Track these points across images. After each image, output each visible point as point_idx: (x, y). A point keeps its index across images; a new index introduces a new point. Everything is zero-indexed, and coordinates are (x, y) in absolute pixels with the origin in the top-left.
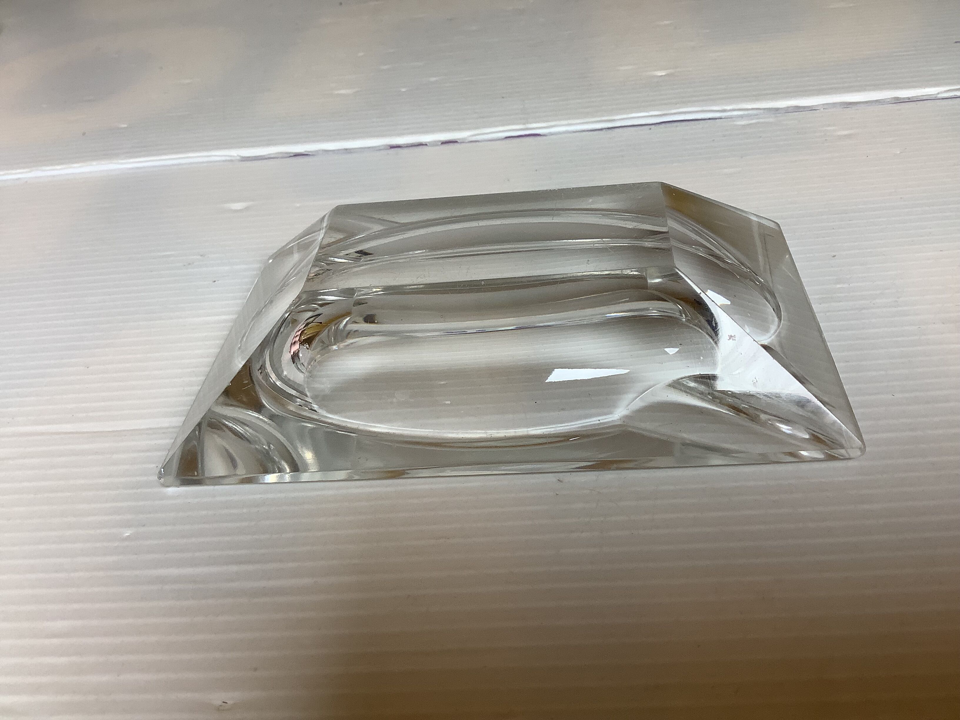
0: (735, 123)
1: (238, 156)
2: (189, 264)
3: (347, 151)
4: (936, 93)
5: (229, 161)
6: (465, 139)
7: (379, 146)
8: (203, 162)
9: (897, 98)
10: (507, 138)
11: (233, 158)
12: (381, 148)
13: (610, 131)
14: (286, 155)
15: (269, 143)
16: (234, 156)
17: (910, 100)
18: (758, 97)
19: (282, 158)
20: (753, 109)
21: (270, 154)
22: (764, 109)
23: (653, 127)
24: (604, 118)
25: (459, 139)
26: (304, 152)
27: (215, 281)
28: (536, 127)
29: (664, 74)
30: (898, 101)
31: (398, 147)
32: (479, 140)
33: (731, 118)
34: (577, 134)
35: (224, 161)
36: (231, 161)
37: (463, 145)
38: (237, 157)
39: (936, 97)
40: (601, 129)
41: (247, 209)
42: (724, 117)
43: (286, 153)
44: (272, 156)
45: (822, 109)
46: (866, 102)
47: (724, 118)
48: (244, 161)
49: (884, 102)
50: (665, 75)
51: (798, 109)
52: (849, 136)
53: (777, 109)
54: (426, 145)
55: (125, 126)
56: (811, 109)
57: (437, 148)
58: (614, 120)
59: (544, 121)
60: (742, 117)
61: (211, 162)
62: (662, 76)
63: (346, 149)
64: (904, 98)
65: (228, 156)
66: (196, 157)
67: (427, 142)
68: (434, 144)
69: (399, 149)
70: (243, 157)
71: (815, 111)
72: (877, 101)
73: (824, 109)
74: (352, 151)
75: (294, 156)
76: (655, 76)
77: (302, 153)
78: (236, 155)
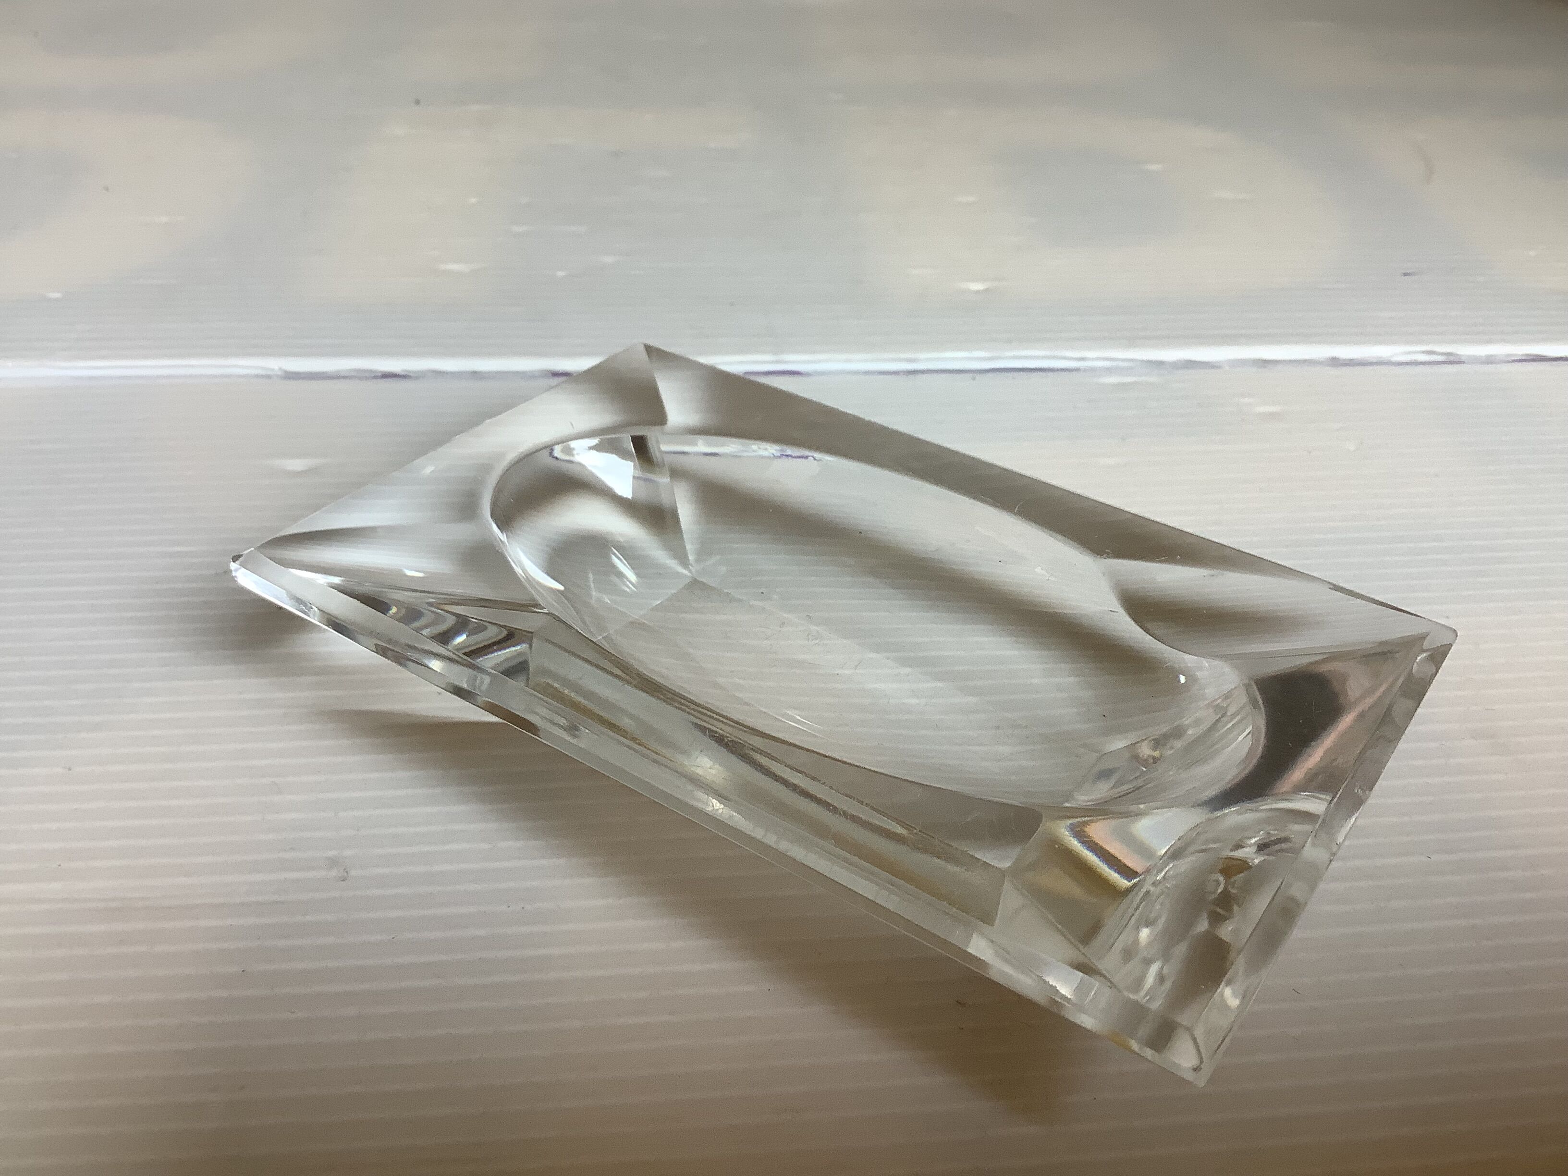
0: (1100, 380)
1: (280, 369)
3: (477, 375)
4: (1389, 355)
5: (262, 376)
7: (532, 372)
8: (215, 377)
11: (269, 373)
12: (536, 374)
13: (912, 377)
14: (368, 375)
15: (336, 351)
16: (273, 370)
17: (1352, 363)
18: (1133, 341)
19: (361, 378)
20: (1126, 360)
21: (339, 371)
22: (1143, 361)
23: (977, 375)
24: (902, 356)
26: (400, 372)
28: (797, 359)
29: (981, 288)
30: (1336, 363)
33: (1094, 371)
36: (268, 377)
38: (278, 371)
39: (1389, 361)
40: (897, 373)
41: (315, 471)
42: (1081, 369)
43: (366, 371)
44: (342, 375)
46: (1291, 362)
47: (1084, 371)
48: (289, 378)
49: (1316, 363)
50: (983, 291)
53: (1159, 363)
55: (57, 295)
56: (1209, 366)
58: (917, 360)
59: (806, 352)
60: (1107, 370)
62: (979, 291)
63: (474, 372)
64: (1345, 360)
65: (262, 368)
66: (200, 366)
70: (286, 372)
71: (1215, 370)
72: (1306, 361)
74: (484, 375)
75: (382, 377)
76: (968, 291)
77: (397, 374)
78: (277, 368)
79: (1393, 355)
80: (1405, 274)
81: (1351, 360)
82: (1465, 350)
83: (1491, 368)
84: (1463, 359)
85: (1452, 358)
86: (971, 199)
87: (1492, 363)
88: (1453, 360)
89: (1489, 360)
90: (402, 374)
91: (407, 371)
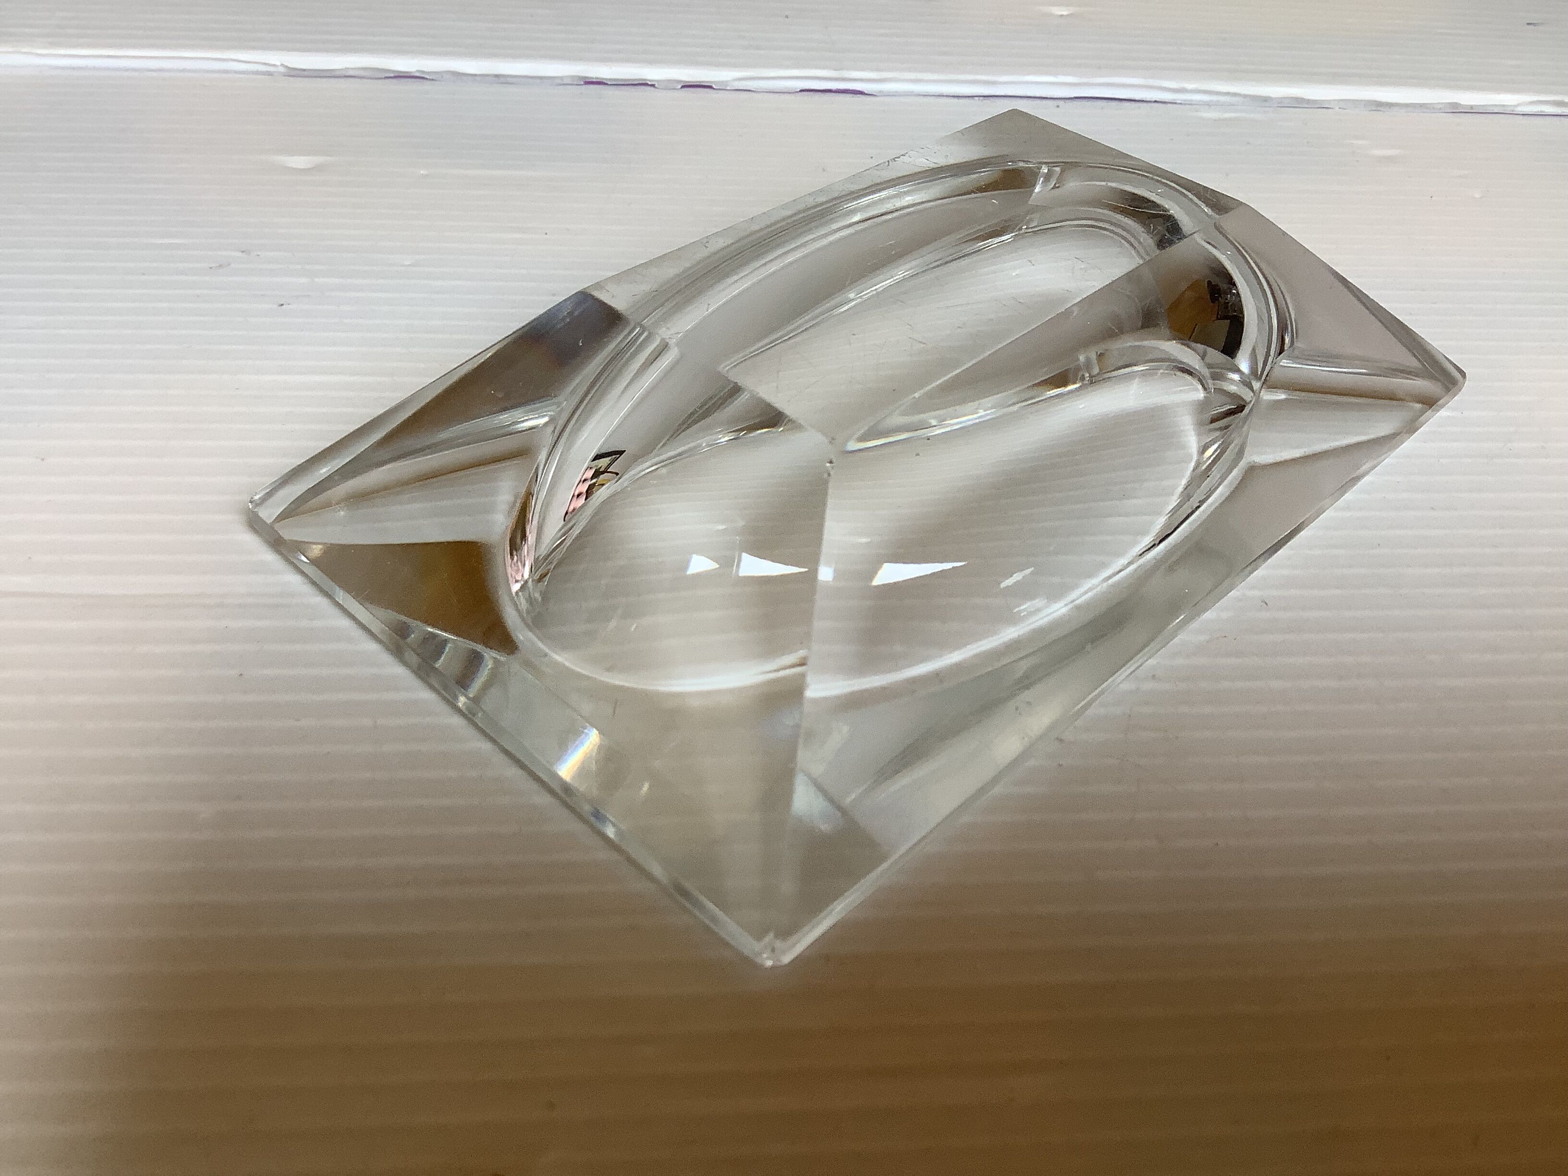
0: (1199, 114)
1: (281, 65)
2: (220, 266)
3: (499, 78)
4: (1516, 103)
5: (265, 73)
6: (725, 83)
7: (561, 78)
9: (1455, 105)
10: (803, 90)
11: (272, 69)
12: (565, 81)
13: (987, 101)
14: (381, 75)
15: (347, 48)
16: (274, 65)
17: (1471, 111)
18: (1235, 73)
19: (372, 78)
20: (1228, 94)
21: (347, 69)
22: (1245, 96)
23: (1061, 103)
25: (715, 83)
26: (414, 72)
27: (282, 305)
28: (859, 78)
29: (1065, 13)
30: (1456, 109)
31: (600, 83)
32: (751, 88)
33: (1194, 105)
34: (932, 99)
35: (257, 73)
36: (270, 74)
37: (721, 94)
38: (281, 67)
39: (1513, 111)
41: (318, 169)
42: (1179, 102)
43: (380, 70)
44: (351, 73)
45: (1337, 108)
46: (1407, 105)
47: (1182, 104)
48: (293, 76)
49: (1434, 108)
50: (1068, 15)
51: (1299, 103)
52: (1390, 159)
53: (1266, 99)
54: (653, 86)
56: (1321, 105)
57: (671, 94)
58: (994, 83)
59: (872, 70)
60: (1208, 104)
61: (226, 72)
62: (1062, 16)
63: (497, 76)
64: (1465, 107)
65: (263, 63)
67: (655, 81)
68: (669, 85)
69: (601, 87)
70: (293, 69)
71: (1325, 110)
72: (1421, 106)
73: (1340, 108)
74: (510, 80)
75: (395, 77)
76: (1052, 15)
77: (412, 74)
78: (278, 63)
79: (1518, 105)
80: (1528, 24)
81: (1472, 107)
90: (418, 74)
91: (423, 72)
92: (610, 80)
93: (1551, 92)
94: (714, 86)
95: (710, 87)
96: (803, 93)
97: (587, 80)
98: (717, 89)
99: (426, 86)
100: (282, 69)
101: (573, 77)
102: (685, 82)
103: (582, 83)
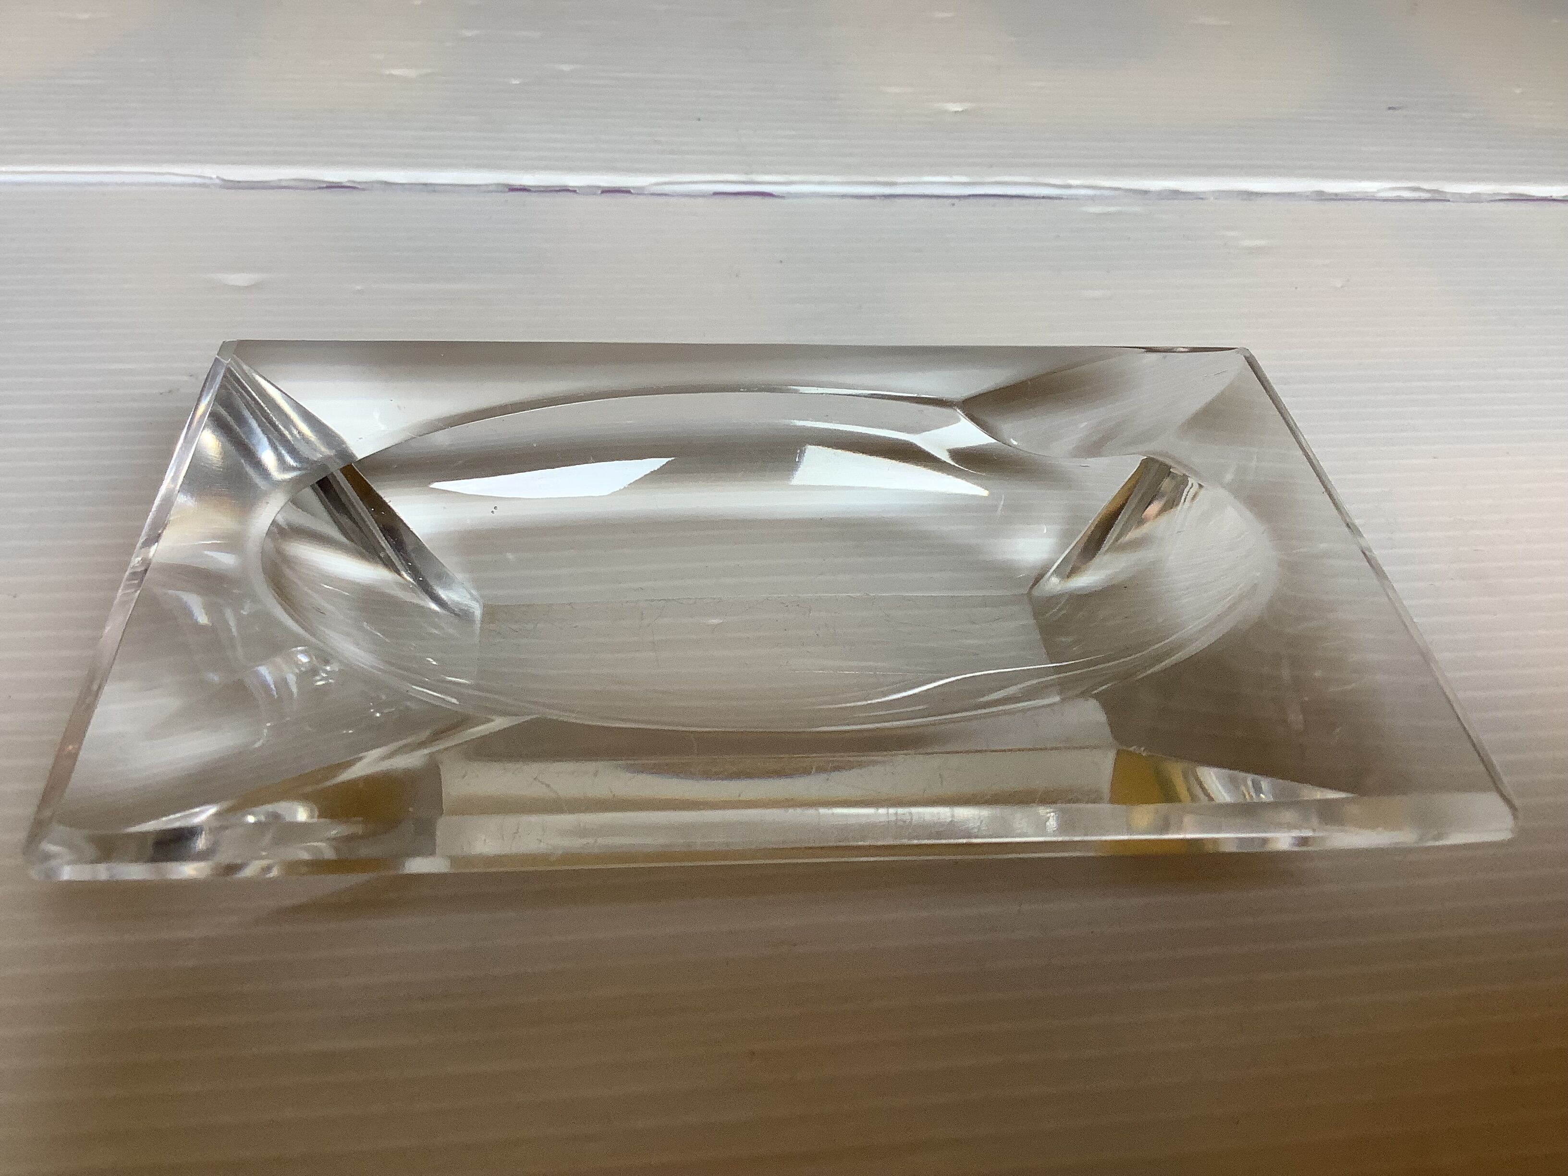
0: (1084, 209)
1: (218, 177)
3: (428, 187)
4: (1374, 190)
5: (200, 185)
6: (642, 188)
7: (487, 186)
8: (148, 184)
10: (716, 194)
11: (207, 181)
12: (491, 188)
13: (888, 201)
14: (310, 185)
15: (282, 160)
16: (211, 178)
17: (1335, 198)
18: (1116, 168)
19: (302, 188)
20: (1110, 188)
21: (279, 180)
22: (1130, 190)
23: (956, 201)
24: (879, 179)
25: (634, 188)
26: (347, 183)
28: (768, 181)
29: (959, 109)
30: (1321, 197)
31: (524, 189)
32: (667, 192)
33: (1077, 199)
34: (837, 200)
35: (194, 185)
36: (205, 186)
37: (641, 199)
39: (1375, 197)
40: (872, 197)
42: (1066, 197)
43: (312, 181)
44: (284, 184)
45: (1212, 199)
46: (1276, 194)
47: (1067, 199)
48: (229, 188)
49: (1301, 196)
50: (962, 111)
51: (1176, 194)
52: (1259, 250)
53: (1146, 192)
54: (575, 191)
56: (1196, 196)
57: (592, 199)
59: (778, 173)
60: (1093, 198)
62: (956, 112)
63: (425, 184)
64: (1330, 194)
65: (199, 177)
66: (134, 173)
67: (576, 187)
68: (590, 191)
69: (527, 193)
70: (224, 181)
71: (1200, 200)
73: (1214, 199)
74: (437, 188)
75: (327, 187)
76: (946, 112)
77: (343, 185)
78: (214, 176)
79: (1378, 191)
80: (1390, 108)
81: (1336, 195)
82: (1451, 188)
83: (1475, 206)
84: (1448, 197)
85: (1437, 196)
86: (949, 15)
87: (1479, 201)
88: (1439, 198)
89: (1475, 198)
90: (349, 185)
91: (354, 182)
92: (535, 187)
93: (1409, 179)
94: (632, 191)
95: (628, 192)
96: (716, 197)
97: (511, 188)
98: (635, 194)
99: (356, 196)
100: (217, 181)
101: (498, 185)
102: (605, 187)
103: (507, 190)
